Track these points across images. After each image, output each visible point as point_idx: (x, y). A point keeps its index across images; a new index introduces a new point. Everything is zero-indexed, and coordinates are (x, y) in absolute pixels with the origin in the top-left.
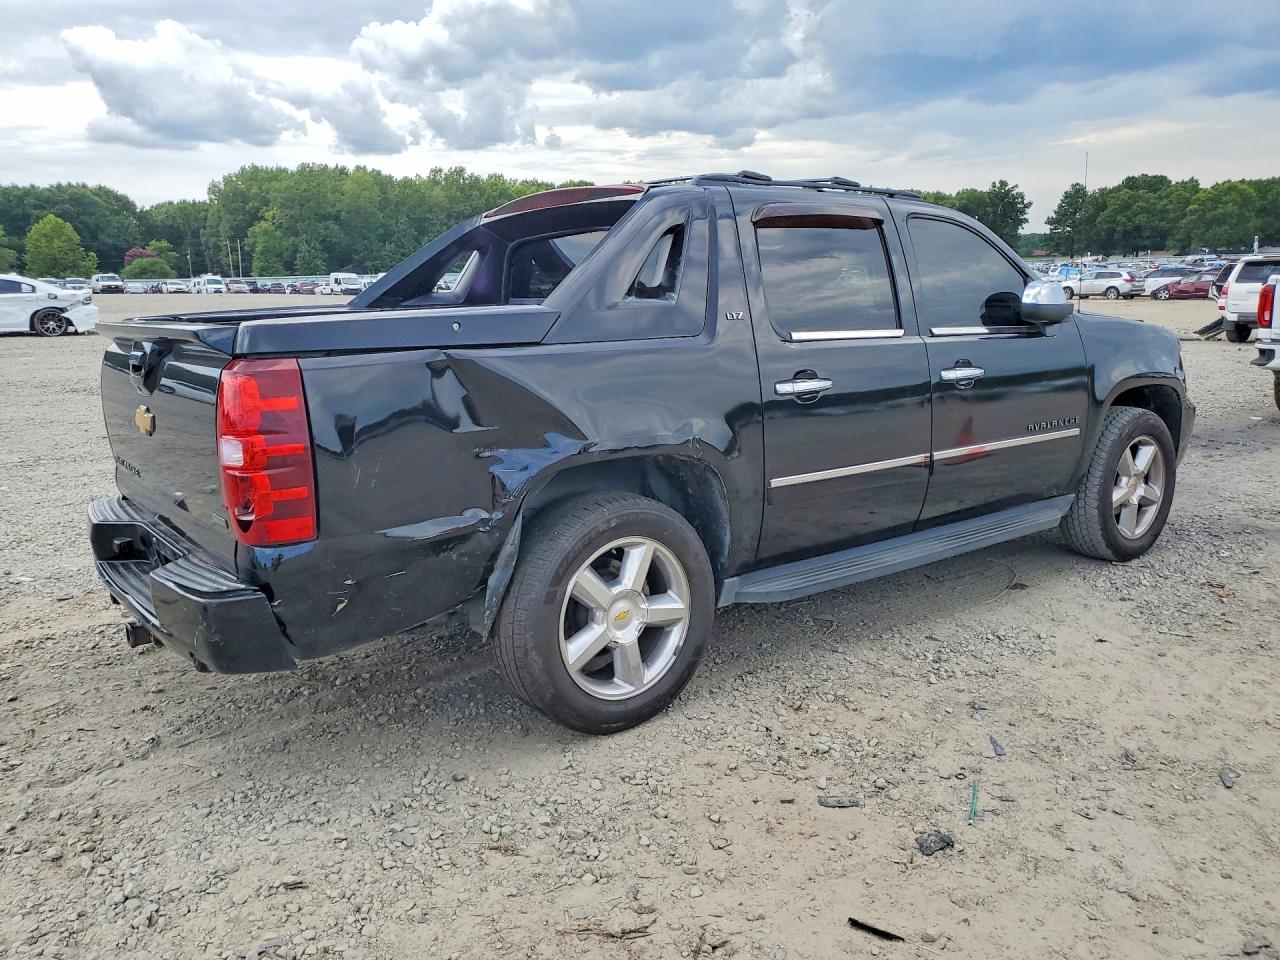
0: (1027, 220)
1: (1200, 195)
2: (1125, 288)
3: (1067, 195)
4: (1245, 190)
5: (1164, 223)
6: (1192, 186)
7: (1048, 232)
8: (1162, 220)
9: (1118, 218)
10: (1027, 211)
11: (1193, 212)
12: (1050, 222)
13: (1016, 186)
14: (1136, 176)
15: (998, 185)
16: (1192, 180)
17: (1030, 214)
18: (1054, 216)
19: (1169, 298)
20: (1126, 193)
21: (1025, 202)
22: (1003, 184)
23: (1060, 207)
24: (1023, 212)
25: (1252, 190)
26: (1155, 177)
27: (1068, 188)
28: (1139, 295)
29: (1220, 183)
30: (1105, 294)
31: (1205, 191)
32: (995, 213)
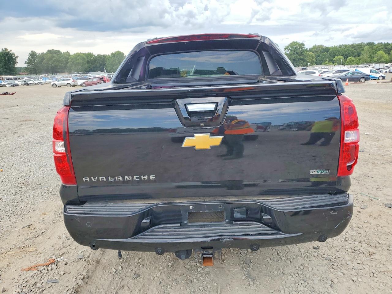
0: (17, 62)
1: (71, 57)
2: (72, 83)
3: (30, 55)
4: (82, 56)
5: (63, 65)
6: (67, 53)
7: (26, 66)
8: (62, 64)
9: (49, 63)
10: (17, 59)
11: (71, 61)
12: (26, 63)
13: (11, 50)
14: (51, 50)
15: (4, 50)
16: (67, 52)
17: (18, 60)
18: (28, 61)
19: (86, 86)
20: (50, 55)
21: (16, 56)
22: (6, 49)
23: (29, 58)
24: (15, 60)
25: (84, 56)
26: (56, 50)
27: (30, 52)
28: (76, 85)
29: (76, 53)
30: (67, 85)
31: (72, 55)
32: (5, 59)
